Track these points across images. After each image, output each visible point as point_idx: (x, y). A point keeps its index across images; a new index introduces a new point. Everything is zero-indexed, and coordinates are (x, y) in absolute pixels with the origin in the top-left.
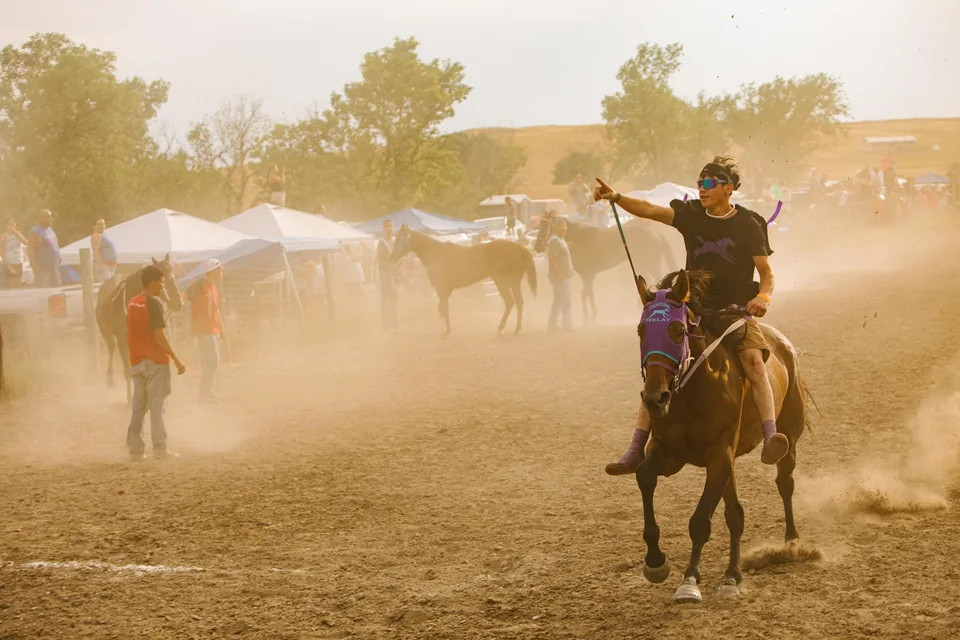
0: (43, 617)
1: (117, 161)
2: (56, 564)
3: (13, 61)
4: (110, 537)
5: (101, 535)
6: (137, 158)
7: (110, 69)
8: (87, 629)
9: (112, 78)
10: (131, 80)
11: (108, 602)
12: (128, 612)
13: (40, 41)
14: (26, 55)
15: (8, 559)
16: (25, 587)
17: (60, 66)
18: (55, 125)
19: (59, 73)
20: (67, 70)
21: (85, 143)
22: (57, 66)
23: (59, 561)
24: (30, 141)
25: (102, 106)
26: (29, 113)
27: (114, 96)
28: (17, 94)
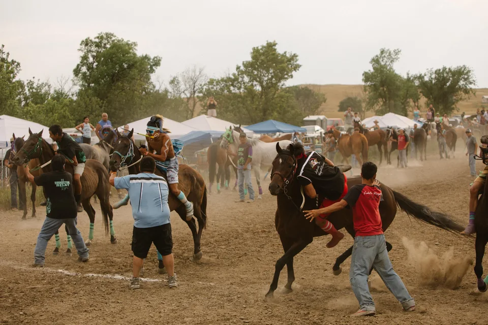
0: (93, 298)
1: (136, 92)
2: (100, 275)
3: (90, 45)
4: (125, 264)
5: (121, 263)
6: (145, 91)
7: (134, 50)
8: (113, 305)
9: (135, 54)
10: (144, 55)
11: (123, 293)
12: (132, 298)
13: (102, 36)
14: (95, 42)
15: (78, 271)
16: (86, 284)
17: (112, 48)
18: (108, 75)
19: (111, 51)
20: (114, 50)
21: (121, 83)
22: (110, 48)
23: (101, 274)
24: (96, 81)
25: (130, 67)
26: (96, 69)
27: (136, 62)
28: (91, 60)
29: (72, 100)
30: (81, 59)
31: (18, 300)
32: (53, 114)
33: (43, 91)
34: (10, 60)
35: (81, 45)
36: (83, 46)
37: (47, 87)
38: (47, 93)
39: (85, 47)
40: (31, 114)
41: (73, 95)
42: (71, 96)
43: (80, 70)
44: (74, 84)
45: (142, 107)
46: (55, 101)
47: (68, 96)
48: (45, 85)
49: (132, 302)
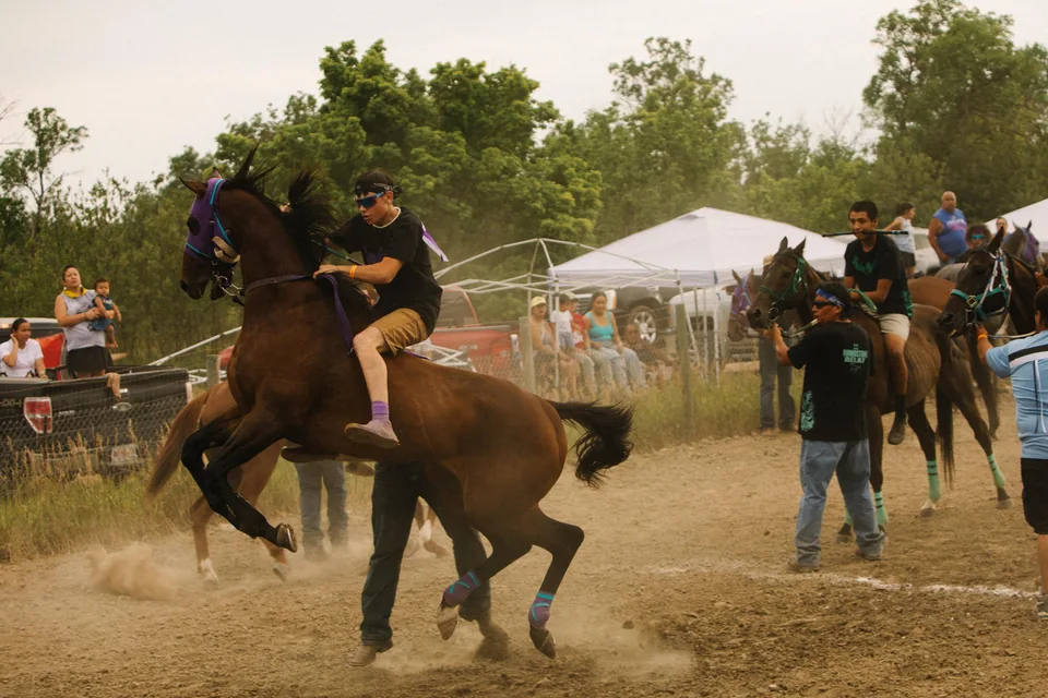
0: (947, 646)
1: (1017, 137)
2: (960, 588)
3: (899, 27)
4: (1018, 559)
5: (1009, 557)
6: (1039, 134)
7: (1007, 34)
8: (996, 661)
9: (1010, 45)
10: (1031, 46)
11: (1018, 631)
12: (1041, 644)
13: (928, 5)
14: (913, 21)
15: (905, 580)
16: (926, 612)
17: (953, 32)
18: (948, 98)
19: (951, 40)
20: (961, 36)
21: (982, 117)
22: (948, 32)
23: (963, 585)
24: (919, 115)
25: (999, 76)
26: (920, 85)
27: (1014, 64)
28: (904, 63)
29: (865, 163)
30: (880, 62)
31: (764, 654)
32: (820, 200)
33: (792, 145)
34: (706, 75)
35: (878, 28)
36: (884, 32)
37: (799, 135)
38: (802, 151)
39: (889, 33)
40: (767, 201)
41: (865, 150)
42: (861, 154)
43: (879, 91)
44: (867, 125)
45: (1034, 172)
46: (824, 168)
47: (853, 153)
48: (797, 130)
49: (1040, 652)
